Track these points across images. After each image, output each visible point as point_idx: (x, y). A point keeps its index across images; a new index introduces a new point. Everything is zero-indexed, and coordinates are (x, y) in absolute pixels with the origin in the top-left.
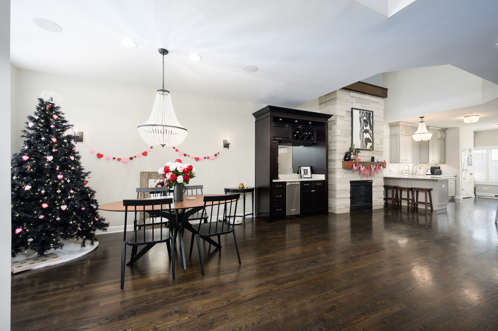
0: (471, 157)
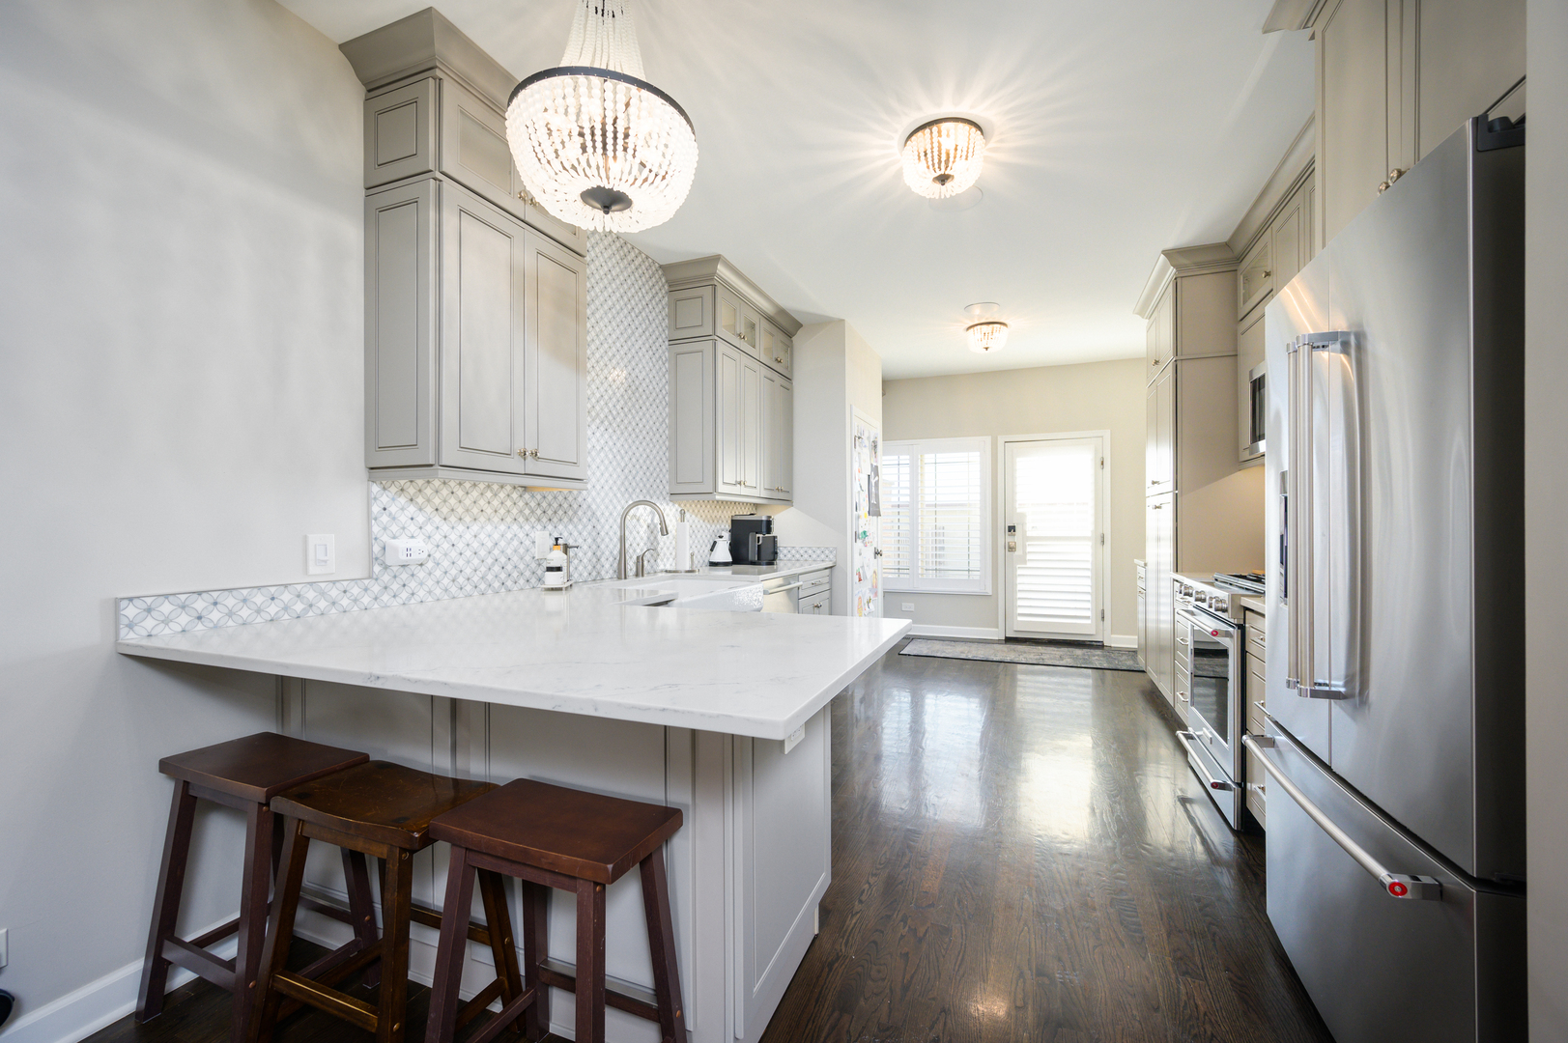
0: (877, 478)
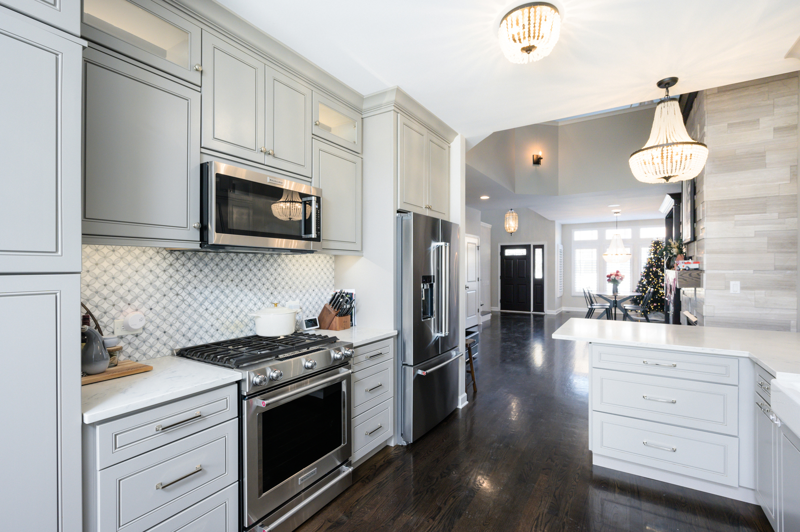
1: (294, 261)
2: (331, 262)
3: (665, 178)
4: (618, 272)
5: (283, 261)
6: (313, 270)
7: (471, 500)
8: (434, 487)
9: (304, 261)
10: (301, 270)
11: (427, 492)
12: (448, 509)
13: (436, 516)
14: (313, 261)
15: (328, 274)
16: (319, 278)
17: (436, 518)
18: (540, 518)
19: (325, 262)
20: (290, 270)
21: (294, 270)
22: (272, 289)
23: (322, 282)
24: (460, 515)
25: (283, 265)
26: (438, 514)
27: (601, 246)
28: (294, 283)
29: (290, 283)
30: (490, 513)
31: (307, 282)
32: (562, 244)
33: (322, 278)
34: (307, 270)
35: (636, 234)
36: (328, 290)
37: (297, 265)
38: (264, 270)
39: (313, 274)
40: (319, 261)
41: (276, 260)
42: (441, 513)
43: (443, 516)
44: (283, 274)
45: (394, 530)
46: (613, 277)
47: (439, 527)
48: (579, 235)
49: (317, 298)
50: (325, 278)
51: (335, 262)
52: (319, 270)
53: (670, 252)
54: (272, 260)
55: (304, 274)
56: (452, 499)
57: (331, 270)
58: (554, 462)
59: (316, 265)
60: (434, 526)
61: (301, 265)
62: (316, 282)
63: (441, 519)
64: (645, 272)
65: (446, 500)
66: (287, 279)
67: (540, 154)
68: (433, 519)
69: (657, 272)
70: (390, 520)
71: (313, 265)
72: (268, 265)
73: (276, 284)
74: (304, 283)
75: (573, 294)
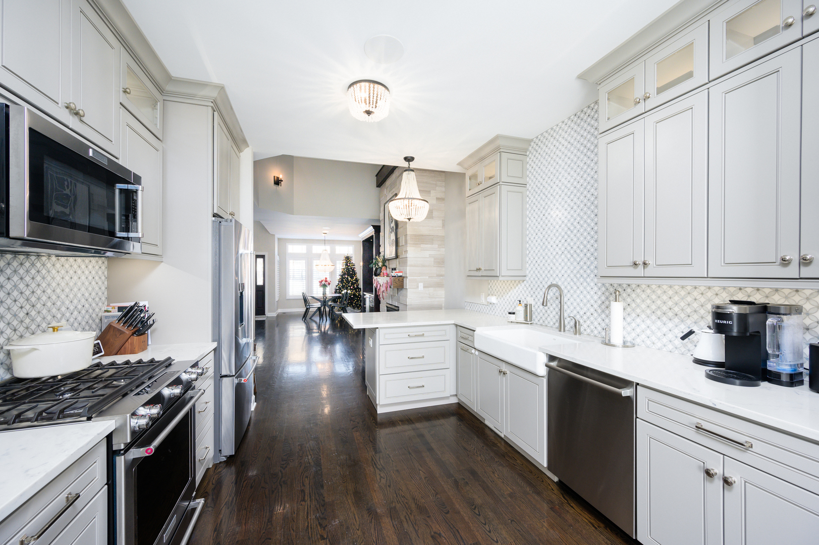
1: (58, 265)
2: (103, 268)
3: (408, 219)
4: (326, 278)
5: (44, 265)
6: (83, 278)
7: (322, 472)
8: (283, 479)
9: (71, 266)
10: (67, 278)
11: (281, 485)
12: (310, 487)
13: (304, 497)
14: (83, 266)
15: (100, 283)
16: (90, 289)
17: (306, 499)
18: (374, 459)
19: (97, 267)
20: (53, 278)
21: (58, 278)
22: (28, 307)
23: (93, 294)
24: (322, 486)
25: (44, 272)
26: (305, 495)
27: (309, 259)
28: (58, 297)
29: (54, 297)
30: (342, 473)
31: (75, 296)
32: (278, 255)
33: (93, 289)
34: (75, 278)
35: (333, 250)
36: (100, 304)
37: (63, 272)
38: (15, 278)
39: (83, 284)
40: (90, 267)
41: (33, 265)
42: (306, 493)
43: (310, 494)
44: (44, 285)
45: (277, 528)
46: (323, 282)
47: (314, 503)
48: (292, 249)
49: (87, 317)
50: (97, 288)
51: (108, 268)
52: (90, 278)
53: (378, 265)
54: (27, 264)
55: (71, 284)
56: (306, 479)
57: (103, 278)
58: (355, 421)
59: (87, 272)
60: (309, 505)
61: (67, 272)
62: (87, 295)
63: (310, 497)
64: (340, 279)
65: (303, 483)
66: (49, 291)
67: (281, 177)
68: (304, 500)
69: (347, 278)
70: (266, 524)
71: (83, 272)
72: (21, 271)
73: (33, 299)
74: (71, 296)
75: (288, 298)
